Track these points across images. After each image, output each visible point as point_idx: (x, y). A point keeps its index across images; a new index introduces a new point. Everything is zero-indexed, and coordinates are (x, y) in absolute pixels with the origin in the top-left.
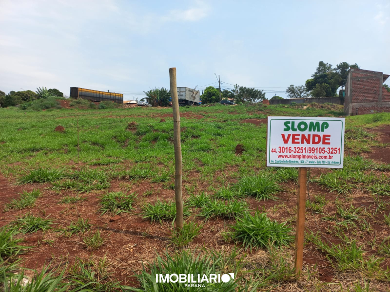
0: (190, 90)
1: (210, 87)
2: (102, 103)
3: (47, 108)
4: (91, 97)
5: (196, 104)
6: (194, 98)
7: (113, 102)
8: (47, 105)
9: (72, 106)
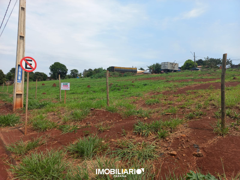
0: (171, 64)
1: (189, 60)
2: (125, 74)
3: (100, 77)
4: (120, 71)
5: (175, 71)
6: (174, 67)
7: (131, 72)
8: (101, 76)
9: (111, 75)
